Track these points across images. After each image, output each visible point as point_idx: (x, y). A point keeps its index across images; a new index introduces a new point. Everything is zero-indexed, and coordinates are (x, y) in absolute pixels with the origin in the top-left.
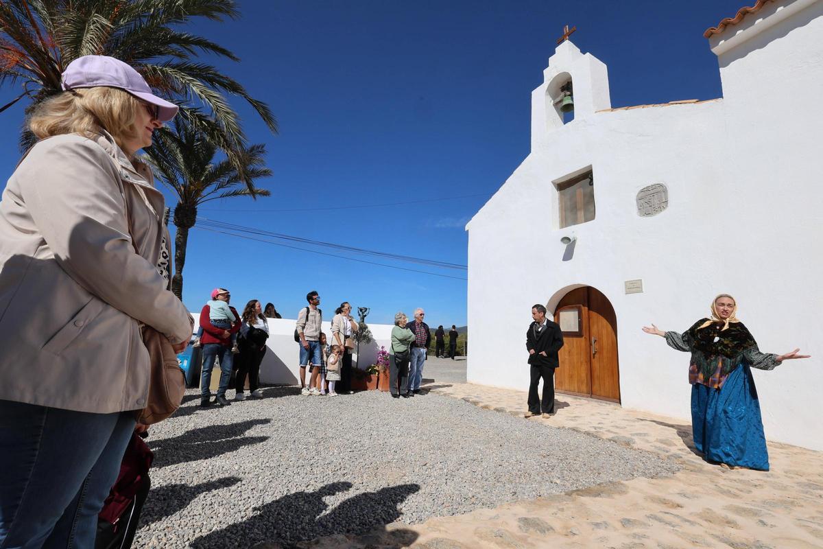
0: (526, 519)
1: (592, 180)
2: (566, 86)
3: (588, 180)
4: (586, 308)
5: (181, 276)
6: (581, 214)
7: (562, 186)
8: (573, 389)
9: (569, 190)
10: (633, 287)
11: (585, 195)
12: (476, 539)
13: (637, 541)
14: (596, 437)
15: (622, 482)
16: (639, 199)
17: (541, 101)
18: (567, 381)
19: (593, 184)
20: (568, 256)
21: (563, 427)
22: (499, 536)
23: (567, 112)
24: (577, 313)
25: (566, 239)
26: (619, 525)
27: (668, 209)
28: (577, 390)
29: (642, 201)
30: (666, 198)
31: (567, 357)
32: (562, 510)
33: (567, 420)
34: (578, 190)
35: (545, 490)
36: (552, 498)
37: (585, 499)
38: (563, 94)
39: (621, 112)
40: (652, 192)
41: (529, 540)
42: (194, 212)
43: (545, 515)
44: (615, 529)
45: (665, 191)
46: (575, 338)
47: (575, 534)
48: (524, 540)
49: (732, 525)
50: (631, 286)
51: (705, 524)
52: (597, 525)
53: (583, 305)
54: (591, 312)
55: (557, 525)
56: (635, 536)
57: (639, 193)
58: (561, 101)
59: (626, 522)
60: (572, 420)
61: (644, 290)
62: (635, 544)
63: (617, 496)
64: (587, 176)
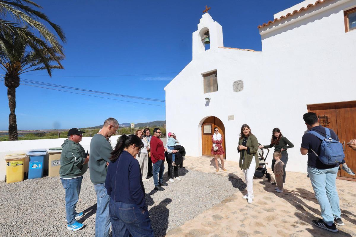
0: (214, 216)
1: (216, 75)
2: (207, 33)
3: (215, 75)
4: (214, 124)
6: (212, 88)
7: (205, 76)
8: (209, 154)
9: (207, 78)
10: (231, 118)
11: (213, 80)
12: (203, 227)
14: (222, 175)
15: (235, 194)
16: (234, 85)
17: (196, 37)
18: (207, 151)
19: (217, 77)
20: (207, 104)
21: (210, 173)
22: (209, 224)
23: (207, 45)
24: (210, 126)
25: (207, 99)
26: (239, 211)
27: (243, 90)
29: (235, 86)
30: (243, 86)
31: (206, 143)
32: (222, 209)
33: (210, 169)
34: (211, 78)
35: (214, 202)
36: (218, 205)
37: (227, 204)
38: (205, 36)
39: (228, 49)
40: (238, 83)
41: (218, 223)
43: (218, 212)
44: (239, 213)
45: (243, 83)
46: (209, 136)
47: (229, 218)
48: (216, 223)
49: (266, 204)
50: (230, 117)
51: (260, 205)
52: (234, 213)
53: (213, 123)
54: (215, 125)
55: (223, 216)
56: (245, 214)
57: (234, 83)
58: (204, 39)
59: (241, 210)
60: (212, 169)
61: (234, 119)
62: (246, 217)
63: (235, 200)
64: (215, 73)
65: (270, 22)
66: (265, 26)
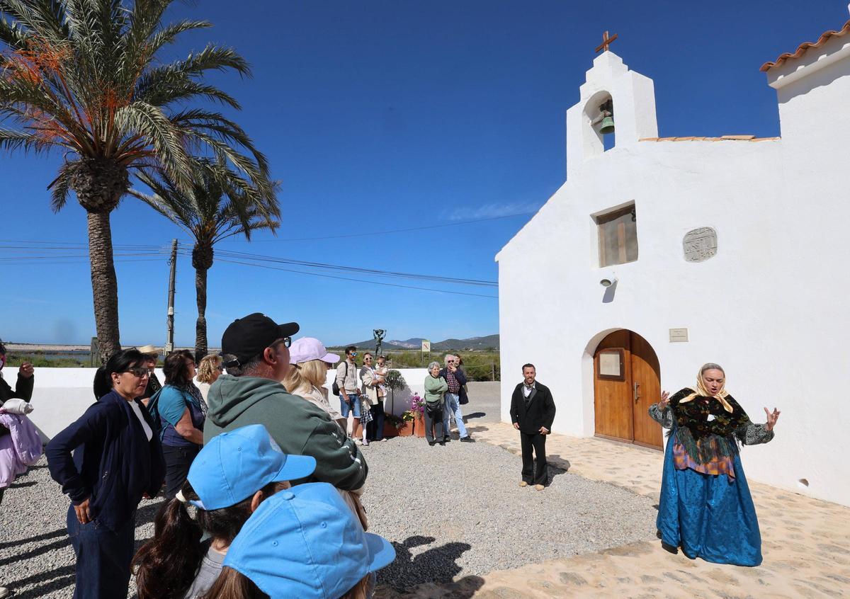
0: (566, 574)
1: (634, 216)
2: (606, 105)
3: (630, 215)
4: (629, 352)
5: (204, 319)
6: (623, 252)
7: (602, 219)
8: (613, 434)
9: (610, 225)
10: (678, 335)
11: (627, 230)
12: (529, 588)
13: (650, 593)
14: (633, 493)
15: (650, 542)
16: (686, 242)
17: (577, 121)
18: (608, 425)
19: (635, 220)
20: (609, 297)
21: (602, 481)
22: (546, 587)
23: (607, 135)
24: (618, 356)
25: (604, 282)
26: (639, 580)
27: (716, 255)
28: (618, 436)
29: (689, 245)
30: (716, 243)
31: (607, 401)
32: (595, 567)
33: (605, 472)
34: (620, 224)
35: (581, 548)
36: (588, 556)
37: (615, 558)
38: (602, 114)
39: (668, 143)
40: (700, 236)
41: (569, 590)
42: (211, 252)
43: (581, 570)
44: (636, 583)
45: (714, 236)
46: (616, 382)
47: (603, 586)
48: (565, 589)
49: (733, 583)
50: (676, 334)
51: (711, 581)
52: (621, 580)
53: (626, 349)
54: (633, 355)
55: (590, 579)
56: (650, 589)
57: (686, 236)
58: (600, 121)
59: (646, 578)
60: (611, 473)
61: (689, 339)
62: (648, 595)
63: (642, 555)
64: (629, 210)
65: (806, 48)
66: (787, 63)
